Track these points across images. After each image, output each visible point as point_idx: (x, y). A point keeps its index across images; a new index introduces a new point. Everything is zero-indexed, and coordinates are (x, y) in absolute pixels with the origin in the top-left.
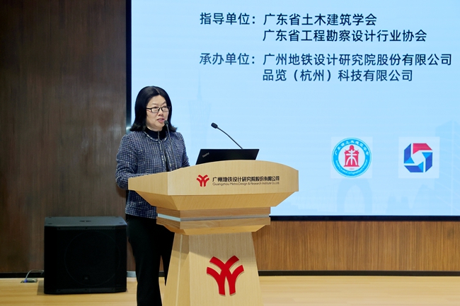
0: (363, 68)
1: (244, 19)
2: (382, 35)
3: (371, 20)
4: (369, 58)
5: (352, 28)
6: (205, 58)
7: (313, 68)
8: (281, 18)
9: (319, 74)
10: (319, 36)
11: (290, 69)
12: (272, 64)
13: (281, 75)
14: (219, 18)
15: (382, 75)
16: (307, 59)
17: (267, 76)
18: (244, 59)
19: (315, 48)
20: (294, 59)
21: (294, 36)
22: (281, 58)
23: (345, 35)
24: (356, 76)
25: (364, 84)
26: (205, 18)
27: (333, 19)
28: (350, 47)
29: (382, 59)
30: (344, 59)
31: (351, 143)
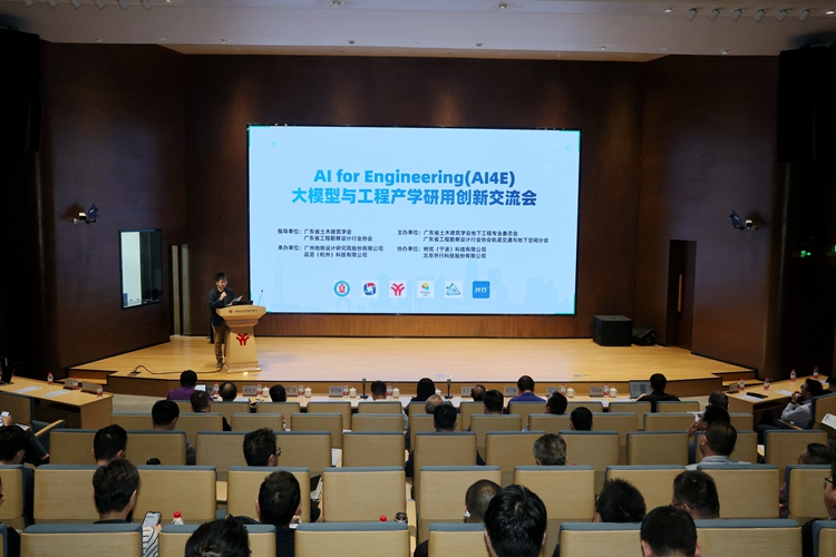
0: (346, 252)
1: (296, 231)
2: (354, 238)
3: (349, 232)
4: (349, 248)
5: (341, 235)
6: (280, 247)
7: (325, 251)
8: (311, 231)
9: (328, 254)
10: (327, 238)
11: (316, 252)
12: (308, 249)
13: (312, 254)
14: (286, 231)
15: (354, 255)
16: (323, 248)
17: (306, 255)
18: (296, 248)
19: (326, 243)
20: (317, 248)
21: (317, 238)
22: (312, 248)
23: (338, 238)
24: (343, 255)
25: (347, 258)
26: (280, 231)
27: (333, 231)
28: (341, 243)
29: (354, 248)
30: (338, 248)
31: (342, 283)
